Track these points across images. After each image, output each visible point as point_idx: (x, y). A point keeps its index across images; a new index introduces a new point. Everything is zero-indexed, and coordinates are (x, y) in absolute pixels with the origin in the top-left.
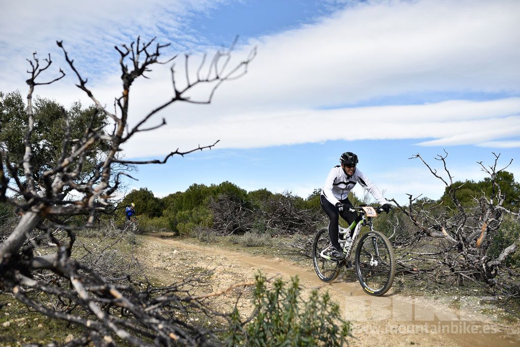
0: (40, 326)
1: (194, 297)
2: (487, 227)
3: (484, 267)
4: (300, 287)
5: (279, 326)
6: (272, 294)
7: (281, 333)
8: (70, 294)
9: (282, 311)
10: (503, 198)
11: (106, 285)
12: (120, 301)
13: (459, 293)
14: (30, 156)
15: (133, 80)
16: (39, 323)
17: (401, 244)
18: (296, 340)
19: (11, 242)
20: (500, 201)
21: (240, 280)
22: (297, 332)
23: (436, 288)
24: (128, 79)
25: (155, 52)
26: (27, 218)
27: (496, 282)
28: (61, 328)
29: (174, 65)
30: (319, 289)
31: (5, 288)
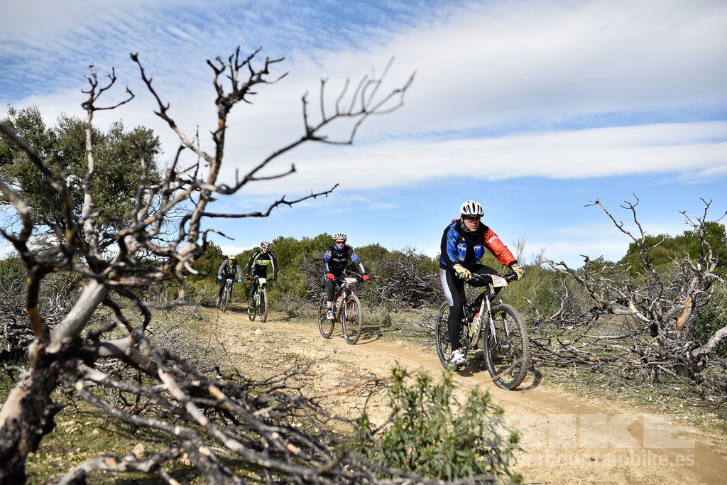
0: (96, 432)
1: (309, 397)
2: (692, 302)
3: (688, 356)
4: (454, 384)
5: (423, 436)
6: (412, 393)
7: (428, 445)
8: (150, 391)
9: (427, 416)
10: (714, 261)
11: (203, 381)
12: (223, 402)
13: (655, 392)
14: (91, 207)
15: (231, 106)
16: (93, 428)
17: (572, 323)
18: (450, 454)
19: (71, 323)
20: (710, 264)
21: (351, 371)
22: (451, 444)
23: (622, 385)
24: (225, 105)
25: (263, 69)
26: (91, 290)
27: (704, 377)
28: (124, 436)
29: (307, 93)
30: (478, 386)
31: (65, 382)
